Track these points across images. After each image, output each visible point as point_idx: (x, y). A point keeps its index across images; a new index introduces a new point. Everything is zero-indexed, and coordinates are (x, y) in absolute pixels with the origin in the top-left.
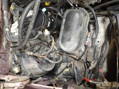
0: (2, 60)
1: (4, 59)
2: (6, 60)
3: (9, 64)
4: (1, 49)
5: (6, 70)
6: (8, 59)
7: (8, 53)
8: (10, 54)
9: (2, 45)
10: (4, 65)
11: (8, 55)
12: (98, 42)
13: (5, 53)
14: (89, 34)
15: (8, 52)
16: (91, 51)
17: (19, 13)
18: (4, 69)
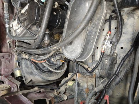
0: (5, 60)
1: (8, 59)
2: (10, 60)
3: (13, 65)
4: (5, 47)
5: (9, 71)
6: (13, 59)
7: (13, 53)
8: (15, 54)
9: (6, 43)
10: (8, 66)
11: (13, 55)
12: (122, 48)
13: (9, 53)
14: (109, 35)
15: (13, 51)
16: (106, 63)
17: (19, 5)
18: (7, 70)
